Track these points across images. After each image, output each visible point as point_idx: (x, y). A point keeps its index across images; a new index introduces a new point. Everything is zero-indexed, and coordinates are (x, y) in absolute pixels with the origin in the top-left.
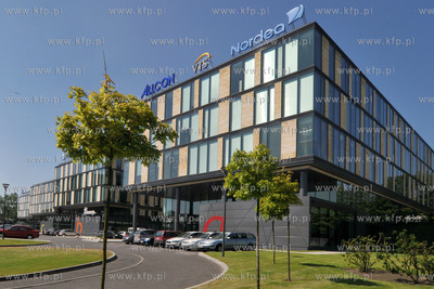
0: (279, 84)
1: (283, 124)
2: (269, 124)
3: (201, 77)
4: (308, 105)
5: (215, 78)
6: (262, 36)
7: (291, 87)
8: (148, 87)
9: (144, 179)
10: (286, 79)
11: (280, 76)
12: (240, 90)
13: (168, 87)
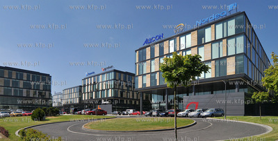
0: (225, 41)
1: (228, 59)
2: (220, 59)
3: (181, 35)
4: (241, 50)
5: (189, 37)
6: (214, 17)
7: (231, 42)
8: (147, 40)
9: (148, 85)
10: (228, 38)
11: (225, 36)
12: (203, 43)
13: (159, 40)
